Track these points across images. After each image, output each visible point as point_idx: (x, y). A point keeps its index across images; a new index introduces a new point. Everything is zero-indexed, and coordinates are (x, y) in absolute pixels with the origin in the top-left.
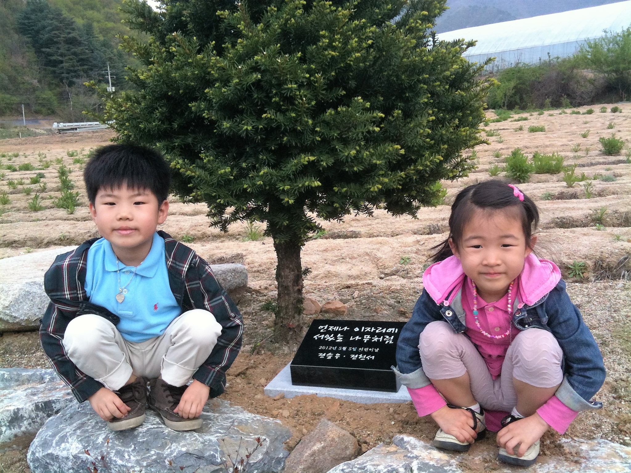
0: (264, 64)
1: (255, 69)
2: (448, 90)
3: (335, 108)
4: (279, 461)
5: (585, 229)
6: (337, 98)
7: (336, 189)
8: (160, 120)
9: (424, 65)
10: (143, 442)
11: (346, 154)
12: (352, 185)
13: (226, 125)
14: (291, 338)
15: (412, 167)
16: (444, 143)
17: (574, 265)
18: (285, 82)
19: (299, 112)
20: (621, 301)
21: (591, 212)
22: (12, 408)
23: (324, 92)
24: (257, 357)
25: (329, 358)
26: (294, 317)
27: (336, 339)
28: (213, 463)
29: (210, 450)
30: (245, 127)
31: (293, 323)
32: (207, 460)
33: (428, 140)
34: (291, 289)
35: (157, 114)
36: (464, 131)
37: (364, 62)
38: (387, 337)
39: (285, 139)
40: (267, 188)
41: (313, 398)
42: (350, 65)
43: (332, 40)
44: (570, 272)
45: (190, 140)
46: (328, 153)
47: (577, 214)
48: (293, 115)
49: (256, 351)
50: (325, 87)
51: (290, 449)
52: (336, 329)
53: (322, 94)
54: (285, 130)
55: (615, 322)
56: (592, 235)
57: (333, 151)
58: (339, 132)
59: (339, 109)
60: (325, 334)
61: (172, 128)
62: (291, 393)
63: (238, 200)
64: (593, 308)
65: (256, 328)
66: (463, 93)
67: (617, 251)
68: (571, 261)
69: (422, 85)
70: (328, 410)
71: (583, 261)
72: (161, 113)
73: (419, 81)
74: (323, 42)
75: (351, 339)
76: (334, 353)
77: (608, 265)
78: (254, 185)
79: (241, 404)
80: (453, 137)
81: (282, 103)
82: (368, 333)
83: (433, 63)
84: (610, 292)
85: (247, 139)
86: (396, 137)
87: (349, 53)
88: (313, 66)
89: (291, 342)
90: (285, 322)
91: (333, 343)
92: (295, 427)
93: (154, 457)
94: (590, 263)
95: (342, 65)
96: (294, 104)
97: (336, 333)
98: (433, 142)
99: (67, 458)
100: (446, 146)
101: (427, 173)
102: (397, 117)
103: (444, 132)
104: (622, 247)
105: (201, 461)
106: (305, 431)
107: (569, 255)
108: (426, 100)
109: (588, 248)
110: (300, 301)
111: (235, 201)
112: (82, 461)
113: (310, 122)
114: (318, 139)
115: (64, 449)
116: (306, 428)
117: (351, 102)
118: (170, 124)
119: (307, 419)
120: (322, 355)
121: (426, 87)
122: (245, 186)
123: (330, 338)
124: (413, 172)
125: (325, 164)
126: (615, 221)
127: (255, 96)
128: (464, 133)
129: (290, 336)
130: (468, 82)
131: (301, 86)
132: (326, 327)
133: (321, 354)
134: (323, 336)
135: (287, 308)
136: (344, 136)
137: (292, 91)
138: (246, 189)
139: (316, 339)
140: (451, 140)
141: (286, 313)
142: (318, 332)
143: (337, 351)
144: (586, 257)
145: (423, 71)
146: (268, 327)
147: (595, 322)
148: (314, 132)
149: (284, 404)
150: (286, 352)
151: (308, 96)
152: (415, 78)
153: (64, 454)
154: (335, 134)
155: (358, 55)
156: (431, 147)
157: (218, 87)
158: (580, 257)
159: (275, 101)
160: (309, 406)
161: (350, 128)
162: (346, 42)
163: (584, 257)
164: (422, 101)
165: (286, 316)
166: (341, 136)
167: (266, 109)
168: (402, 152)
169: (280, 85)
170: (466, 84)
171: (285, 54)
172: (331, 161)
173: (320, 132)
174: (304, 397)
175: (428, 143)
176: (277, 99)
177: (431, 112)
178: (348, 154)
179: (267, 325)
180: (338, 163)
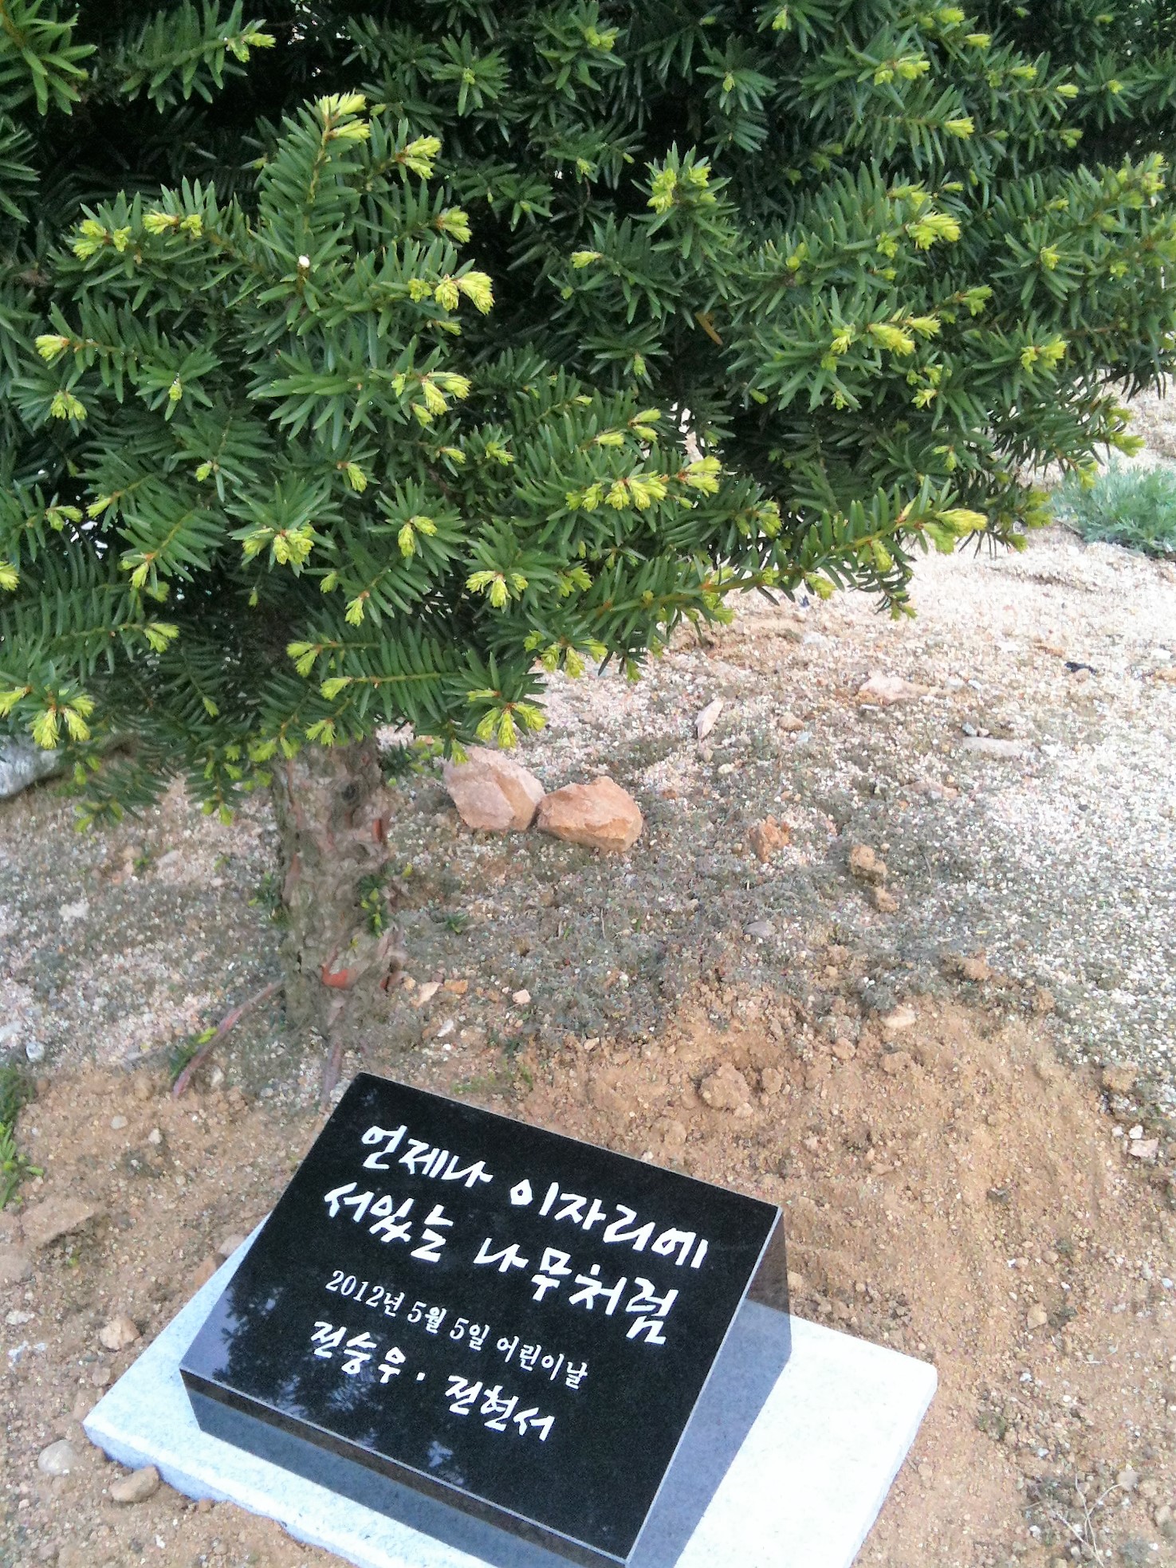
24: (182, 1106)
25: (353, 1367)
26: (349, 945)
27: (417, 1236)
31: (346, 965)
38: (647, 1287)
41: (264, 1544)
49: (190, 1068)
52: (436, 1162)
60: (379, 1188)
62: (180, 1479)
75: (482, 1259)
76: (385, 1335)
82: (567, 1235)
89: (337, 1038)
90: (312, 961)
91: (396, 1265)
97: (425, 1196)
120: (326, 1336)
123: (392, 1225)
129: (334, 1013)
132: (396, 1138)
133: (322, 1330)
134: (368, 1196)
135: (312, 912)
139: (333, 1211)
142: (353, 1165)
143: (398, 1330)
149: (137, 1545)
150: (302, 1099)
165: (310, 943)
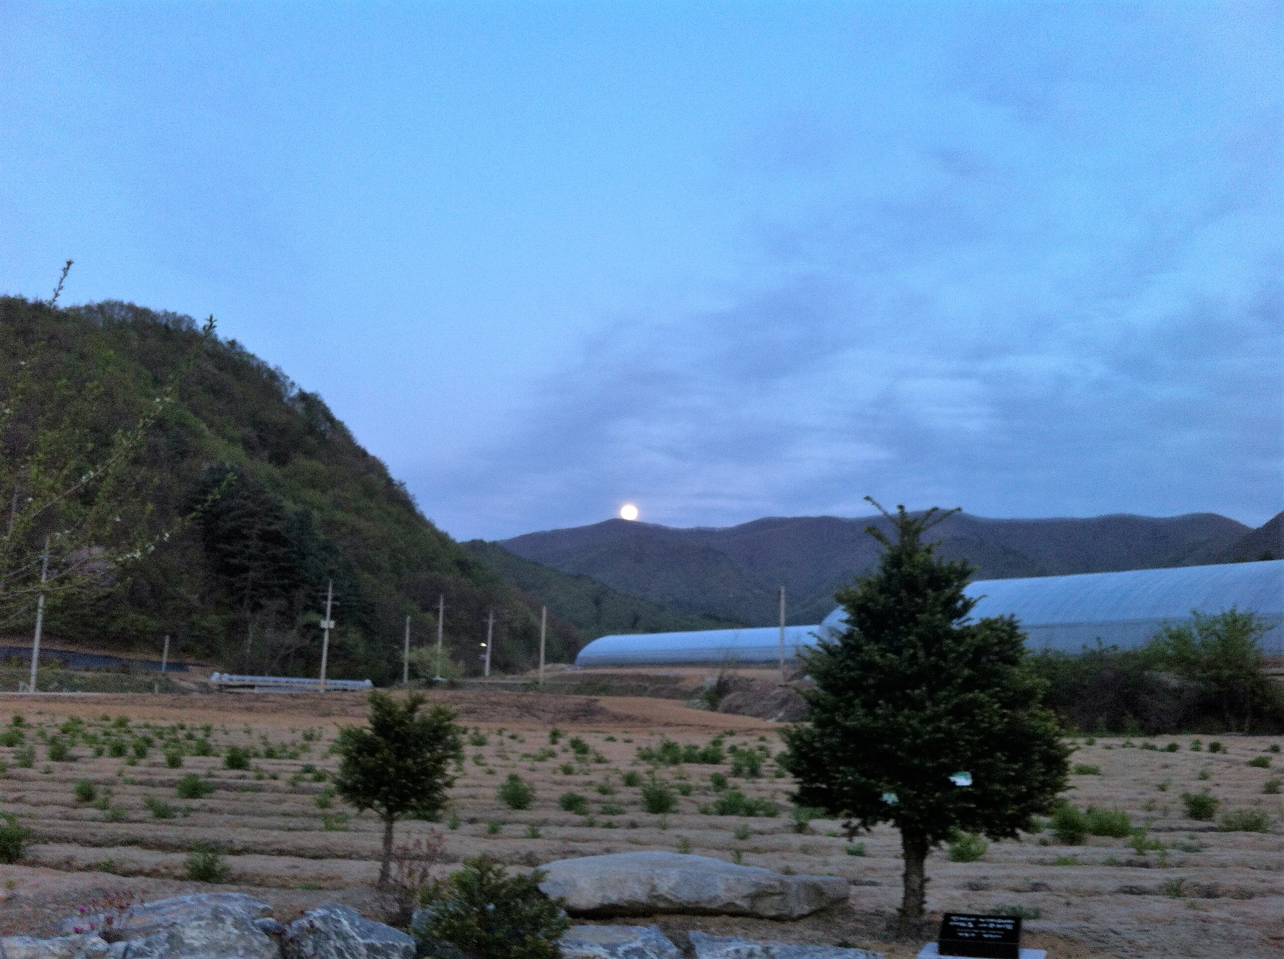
21: (1166, 882)
26: (917, 917)
27: (968, 925)
34: (917, 892)
38: (1008, 925)
52: (965, 919)
56: (1165, 902)
75: (980, 926)
76: (969, 934)
82: (992, 923)
90: (911, 920)
91: (966, 928)
97: (966, 922)
110: (923, 905)
123: (962, 925)
126: (1196, 895)
129: (913, 932)
132: (957, 918)
133: (958, 935)
134: (956, 923)
135: (911, 908)
139: (952, 925)
141: (911, 913)
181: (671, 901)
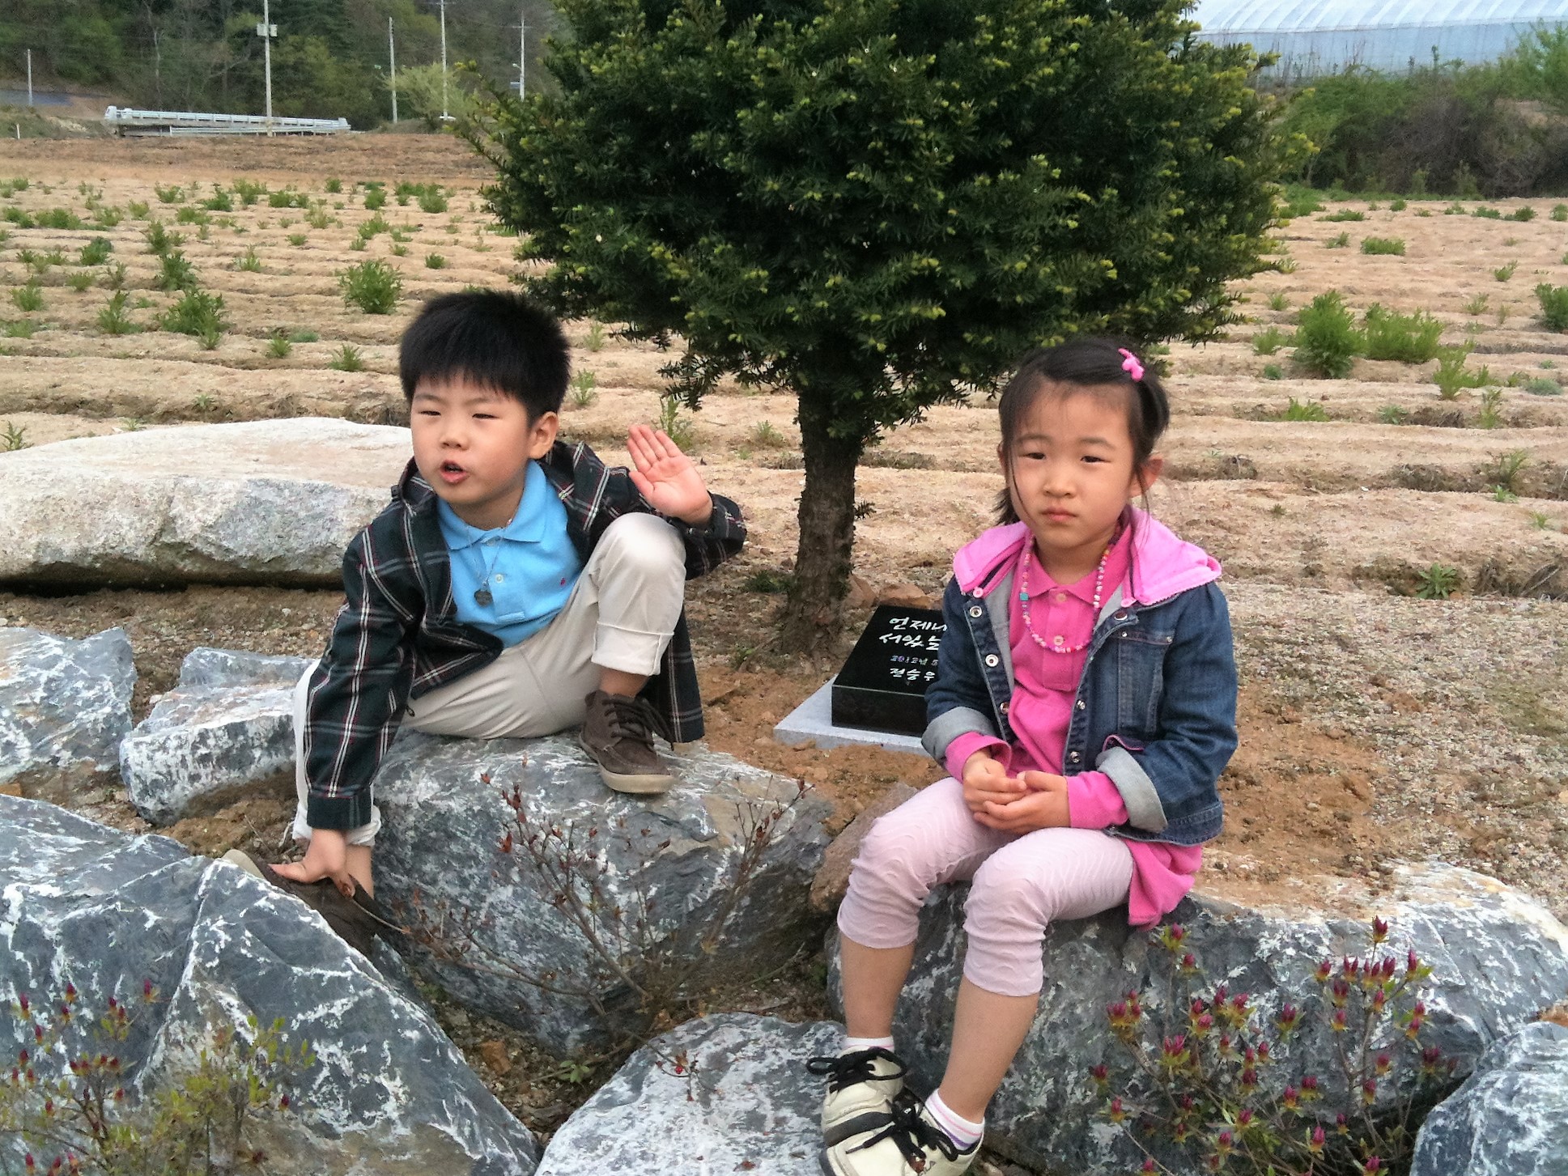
0: (864, 72)
1: (843, 79)
2: (1209, 153)
3: (993, 175)
4: (812, 850)
5: (1469, 498)
6: (993, 153)
7: (968, 336)
8: (616, 161)
9: (1172, 101)
10: (562, 786)
11: (1006, 267)
12: (1004, 332)
13: (772, 185)
14: (819, 646)
15: (1128, 307)
16: (1194, 263)
17: (1432, 572)
18: (901, 112)
19: (920, 173)
20: (1519, 635)
21: (1489, 460)
22: (276, 714)
23: (971, 139)
24: (747, 675)
25: (913, 678)
26: (828, 603)
27: (927, 644)
28: (694, 836)
29: (691, 812)
30: (810, 194)
31: (825, 615)
32: (683, 828)
33: (1162, 254)
34: (829, 542)
35: (614, 146)
36: (1237, 241)
37: (1056, 85)
39: (883, 225)
40: (833, 317)
41: (875, 751)
42: (1029, 87)
43: (999, 38)
44: (1422, 586)
45: (669, 207)
46: (963, 261)
47: (1455, 462)
48: (910, 179)
49: (743, 665)
50: (976, 128)
51: (833, 834)
52: (926, 626)
53: (967, 142)
54: (888, 207)
55: (1499, 671)
56: (1484, 510)
57: (975, 259)
58: (994, 221)
59: (1001, 176)
60: (904, 634)
61: (639, 179)
62: (830, 739)
63: (768, 337)
64: (1458, 642)
65: (737, 624)
66: (1241, 163)
67: (1534, 549)
68: (1427, 564)
69: (1164, 141)
70: (904, 774)
71: (1454, 565)
72: (621, 146)
73: (1160, 133)
74: (982, 39)
76: (923, 670)
77: (1510, 579)
78: (809, 308)
79: (730, 750)
80: (1212, 251)
81: (887, 153)
83: (1191, 98)
84: (1497, 618)
85: (808, 219)
86: (1100, 241)
87: (1031, 64)
88: (956, 85)
89: (817, 654)
90: (809, 611)
91: (920, 652)
92: (840, 797)
93: (586, 813)
94: (1469, 571)
95: (1014, 88)
96: (911, 158)
97: (926, 635)
98: (1170, 258)
99: (407, 808)
100: (1197, 269)
101: (1151, 321)
102: (1109, 202)
103: (1196, 240)
104: (1547, 543)
105: (672, 829)
106: (859, 805)
107: (1423, 549)
108: (1168, 173)
109: (1469, 537)
110: (845, 570)
111: (763, 340)
112: (439, 814)
113: (941, 196)
114: (951, 231)
115: (400, 791)
116: (862, 802)
117: (1025, 166)
118: (636, 170)
119: (864, 788)
120: (897, 673)
121: (1171, 145)
122: (790, 310)
123: (914, 642)
124: (1126, 316)
125: (958, 283)
126: (1544, 486)
127: (835, 134)
128: (1235, 246)
129: (815, 642)
130: (1252, 137)
131: (929, 123)
132: (905, 621)
133: (895, 670)
134: (899, 637)
135: (816, 581)
136: (1002, 231)
137: (911, 132)
138: (791, 315)
139: (885, 641)
140: (1207, 257)
141: (814, 593)
142: (889, 629)
143: (929, 667)
144: (1462, 557)
145: (1166, 113)
146: (761, 624)
147: (1456, 669)
148: (942, 215)
149: (816, 758)
150: (807, 672)
151: (943, 144)
152: (1152, 125)
153: (402, 799)
154: (987, 226)
155: (1048, 71)
156: (1165, 268)
157: (762, 110)
158: (1448, 556)
159: (874, 149)
160: (865, 765)
161: (1017, 216)
162: (1026, 40)
163: (1457, 556)
164: (1160, 174)
165: (811, 600)
166: (996, 233)
167: (849, 162)
168: (1113, 274)
169: (888, 116)
170: (1246, 141)
171: (906, 55)
172: (971, 279)
173: (956, 218)
174: (856, 748)
175: (1159, 259)
176: (880, 144)
177: (1173, 197)
178: (1012, 267)
179: (760, 620)
180: (984, 282)
181: (209, 558)
